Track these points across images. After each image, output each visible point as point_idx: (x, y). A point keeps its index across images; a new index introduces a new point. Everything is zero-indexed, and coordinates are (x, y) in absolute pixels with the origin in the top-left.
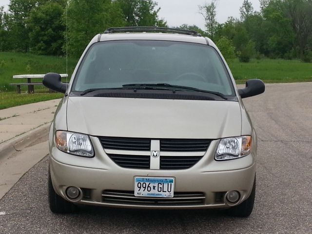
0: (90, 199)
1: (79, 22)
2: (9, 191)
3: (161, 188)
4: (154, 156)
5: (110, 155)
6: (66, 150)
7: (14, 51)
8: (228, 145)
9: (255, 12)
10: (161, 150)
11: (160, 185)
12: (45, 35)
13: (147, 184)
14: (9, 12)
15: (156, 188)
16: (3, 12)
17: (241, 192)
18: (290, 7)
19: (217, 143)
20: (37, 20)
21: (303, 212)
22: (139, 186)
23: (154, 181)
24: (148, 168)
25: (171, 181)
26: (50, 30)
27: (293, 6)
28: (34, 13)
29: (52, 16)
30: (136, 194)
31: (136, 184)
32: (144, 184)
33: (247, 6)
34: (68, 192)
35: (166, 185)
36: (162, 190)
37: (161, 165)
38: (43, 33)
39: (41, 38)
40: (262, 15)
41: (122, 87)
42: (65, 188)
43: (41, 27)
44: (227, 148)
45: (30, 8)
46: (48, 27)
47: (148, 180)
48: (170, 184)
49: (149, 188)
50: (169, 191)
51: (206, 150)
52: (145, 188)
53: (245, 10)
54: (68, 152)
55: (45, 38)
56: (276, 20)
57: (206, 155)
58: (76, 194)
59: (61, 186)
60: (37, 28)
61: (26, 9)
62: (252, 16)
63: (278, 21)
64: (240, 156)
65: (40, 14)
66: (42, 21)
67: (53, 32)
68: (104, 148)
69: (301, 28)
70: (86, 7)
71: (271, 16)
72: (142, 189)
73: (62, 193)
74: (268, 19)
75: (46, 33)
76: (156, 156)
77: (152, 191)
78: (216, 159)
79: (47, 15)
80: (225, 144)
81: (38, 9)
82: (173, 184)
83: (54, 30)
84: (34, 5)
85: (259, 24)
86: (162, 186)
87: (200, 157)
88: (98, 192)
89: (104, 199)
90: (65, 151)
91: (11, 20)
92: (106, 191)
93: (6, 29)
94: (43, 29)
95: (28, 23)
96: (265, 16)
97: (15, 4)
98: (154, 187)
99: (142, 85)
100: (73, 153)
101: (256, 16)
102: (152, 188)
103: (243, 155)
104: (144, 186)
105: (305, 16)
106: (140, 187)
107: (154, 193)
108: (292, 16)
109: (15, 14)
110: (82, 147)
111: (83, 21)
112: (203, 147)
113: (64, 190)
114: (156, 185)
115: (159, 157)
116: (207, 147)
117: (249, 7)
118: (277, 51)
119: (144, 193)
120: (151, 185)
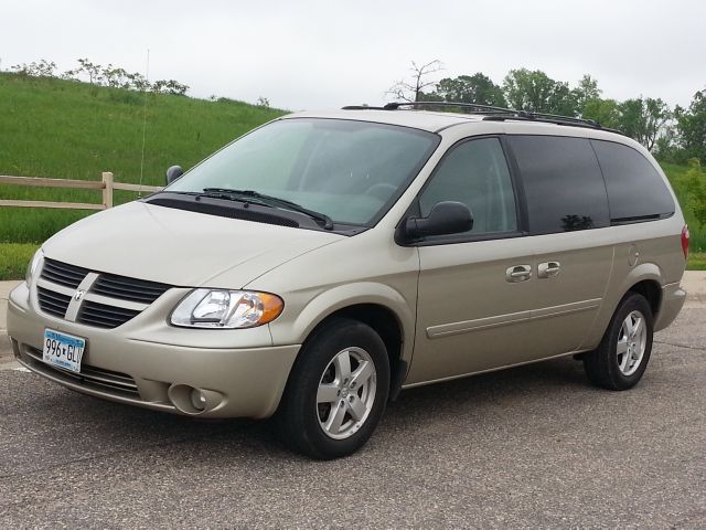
3: (71, 354)
4: (75, 298)
10: (91, 291)
11: (70, 348)
13: (58, 343)
15: (66, 353)
22: (49, 345)
24: (63, 316)
25: (82, 345)
30: (44, 357)
32: (54, 343)
35: (76, 351)
36: (72, 357)
37: (79, 314)
47: (58, 337)
48: (80, 349)
49: (59, 351)
57: (147, 310)
72: (52, 351)
76: (79, 298)
77: (62, 357)
78: (173, 322)
86: (72, 351)
98: (64, 351)
104: (54, 346)
106: (50, 348)
107: (64, 360)
115: (81, 301)
120: (61, 347)
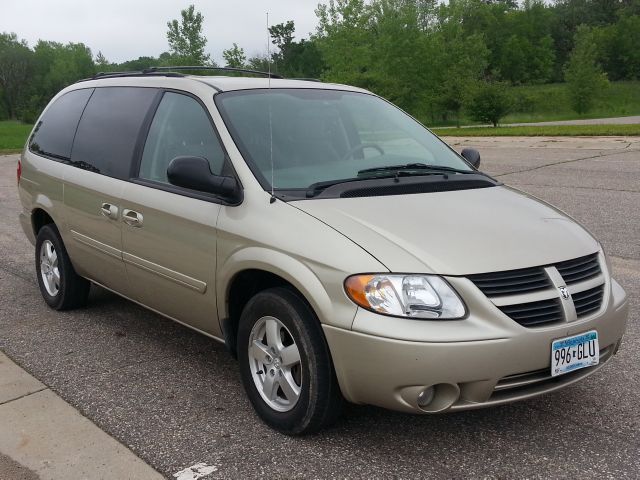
4: (565, 296)
13: (566, 349)
24: (563, 320)
25: (594, 337)
30: (553, 373)
31: (554, 353)
35: (587, 346)
37: (577, 310)
48: (591, 342)
50: (592, 353)
68: (488, 296)
72: (561, 360)
76: (568, 295)
82: (596, 341)
98: (574, 353)
106: (559, 359)
107: (575, 363)
114: (576, 348)
115: (571, 297)
119: (562, 369)
120: (571, 351)
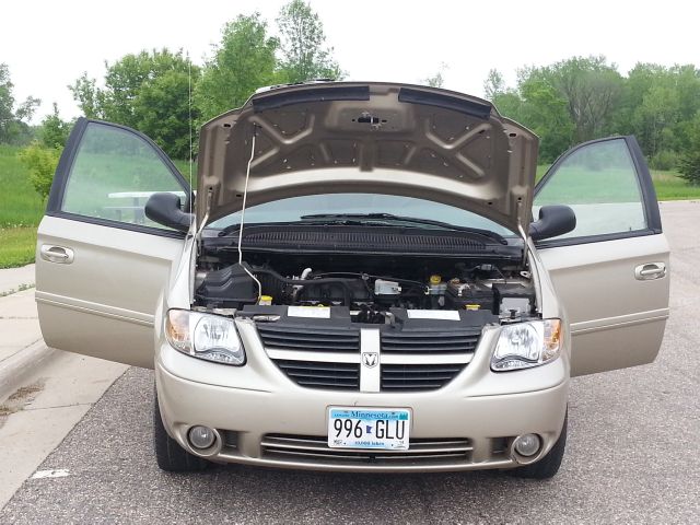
0: (236, 451)
1: (220, 104)
2: (83, 419)
3: (382, 430)
4: (368, 363)
5: (277, 362)
6: (188, 349)
7: (113, 152)
8: (516, 339)
9: (508, 89)
10: (383, 351)
11: (380, 423)
12: (164, 125)
13: (355, 421)
14: (106, 89)
15: (373, 431)
16: (95, 88)
17: (544, 436)
18: (565, 80)
19: (495, 336)
20: (150, 101)
21: (656, 466)
22: (338, 426)
23: (368, 416)
24: (357, 388)
25: (404, 417)
26: (173, 117)
27: (570, 79)
28: (146, 88)
29: (176, 94)
30: (331, 443)
31: (332, 421)
32: (348, 423)
33: (495, 78)
34: (192, 435)
35: (392, 425)
36: (385, 434)
37: (383, 382)
38: (161, 122)
39: (157, 131)
40: (519, 93)
41: (300, 220)
42: (187, 427)
43: (157, 113)
44: (514, 344)
45: (141, 80)
46: (170, 113)
47: (356, 414)
48: (401, 422)
49: (358, 430)
50: (400, 436)
51: (473, 351)
52: (350, 430)
53: (491, 85)
54: (193, 353)
55: (165, 131)
56: (544, 101)
57: (474, 361)
58: (208, 439)
59: (178, 424)
60: (152, 115)
61: (133, 82)
62: (503, 96)
63: (546, 103)
64: (540, 362)
65: (155, 92)
66: (160, 103)
67: (177, 121)
68: (265, 346)
69: (583, 114)
70: (233, 78)
71: (535, 94)
72: (344, 432)
73: (180, 438)
74: (530, 100)
75: (167, 122)
76: (373, 364)
77: (366, 437)
78: (494, 368)
79: (168, 92)
80: (510, 337)
81: (153, 82)
82: (407, 423)
83: (179, 117)
84: (146, 77)
85: (515, 109)
86: (384, 427)
87: (462, 366)
88: (252, 438)
89: (266, 452)
90: (185, 352)
91: (109, 101)
92: (268, 436)
93: (101, 117)
94: (161, 116)
95: (136, 105)
96: (524, 96)
97: (114, 75)
98: (369, 429)
99: (339, 216)
100: (202, 356)
101: (510, 95)
102: (364, 430)
103: (547, 359)
104: (348, 427)
105: (590, 95)
106: (340, 430)
107: (369, 441)
108: (569, 94)
109: (116, 91)
110: (221, 343)
111: (227, 103)
112: (467, 344)
113: (185, 432)
114: (373, 424)
115: (378, 367)
116: (476, 344)
117: (498, 80)
118: (544, 153)
119: (347, 441)
120: (363, 425)
